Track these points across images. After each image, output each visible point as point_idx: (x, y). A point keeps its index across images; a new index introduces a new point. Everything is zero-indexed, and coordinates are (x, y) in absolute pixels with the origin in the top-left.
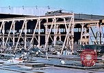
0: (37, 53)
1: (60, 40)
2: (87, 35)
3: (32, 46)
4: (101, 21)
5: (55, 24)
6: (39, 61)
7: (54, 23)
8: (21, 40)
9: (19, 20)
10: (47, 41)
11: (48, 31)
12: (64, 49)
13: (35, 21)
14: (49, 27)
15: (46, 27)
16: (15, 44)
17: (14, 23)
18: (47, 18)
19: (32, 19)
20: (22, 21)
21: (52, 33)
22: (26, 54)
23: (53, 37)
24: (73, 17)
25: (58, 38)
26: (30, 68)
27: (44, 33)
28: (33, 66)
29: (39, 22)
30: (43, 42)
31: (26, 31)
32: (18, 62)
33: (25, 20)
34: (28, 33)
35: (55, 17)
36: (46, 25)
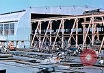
1: (98, 39)
3: (69, 45)
5: (93, 23)
6: (77, 60)
8: (58, 39)
9: (56, 19)
10: (85, 40)
11: (86, 31)
12: (103, 49)
13: (73, 20)
14: (87, 26)
15: (84, 26)
16: (52, 44)
17: (50, 23)
18: (85, 17)
19: (69, 18)
20: (59, 21)
21: (90, 32)
22: (63, 53)
23: (91, 37)
27: (82, 32)
28: (71, 65)
29: (76, 22)
30: (80, 42)
31: (63, 31)
32: (55, 62)
33: (62, 19)
34: (65, 32)
35: (93, 16)
36: (83, 24)
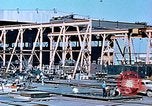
0: (38, 77)
1: (71, 58)
2: (111, 50)
3: (30, 66)
4: (130, 31)
5: (64, 35)
6: (41, 88)
7: (63, 33)
8: (15, 58)
9: (12, 28)
10: (52, 59)
11: (54, 46)
12: (78, 72)
13: (35, 30)
14: (56, 39)
15: (51, 39)
16: (6, 64)
17: (4, 34)
18: (52, 26)
19: (30, 27)
20: (17, 31)
21: (60, 48)
22: (21, 78)
23: (61, 54)
24: (90, 24)
25: (68, 56)
26: (27, 98)
27: (48, 48)
28: (32, 96)
29: (41, 32)
30: (46, 61)
31: (21, 45)
32: (10, 90)
33: (21, 29)
34: (24, 48)
35: (63, 25)
36: (51, 36)
